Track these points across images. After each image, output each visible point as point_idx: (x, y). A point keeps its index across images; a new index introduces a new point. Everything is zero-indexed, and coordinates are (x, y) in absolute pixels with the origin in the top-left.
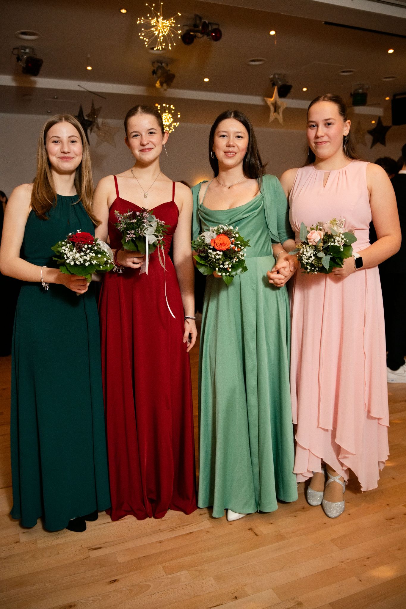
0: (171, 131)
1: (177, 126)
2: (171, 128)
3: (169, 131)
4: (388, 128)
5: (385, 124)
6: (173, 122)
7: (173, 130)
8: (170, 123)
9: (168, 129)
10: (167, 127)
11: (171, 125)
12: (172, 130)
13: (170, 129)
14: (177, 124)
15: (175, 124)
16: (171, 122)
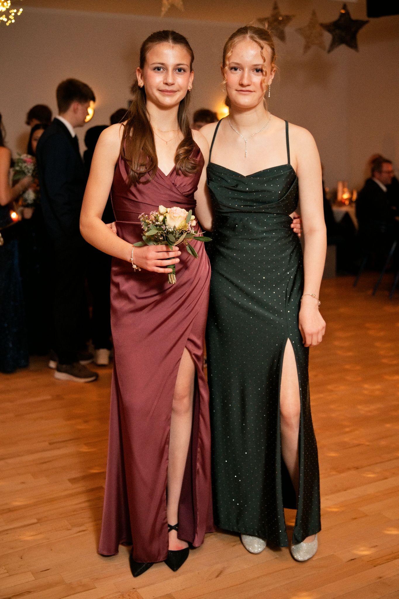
0: (9, 22)
1: (19, 14)
2: (11, 17)
3: (7, 22)
4: (361, 24)
5: (354, 16)
6: (12, 7)
7: (13, 21)
8: (7, 9)
9: (5, 20)
10: (4, 16)
11: (8, 10)
12: (11, 20)
13: (9, 19)
14: (18, 11)
15: (15, 11)
16: (8, 7)
